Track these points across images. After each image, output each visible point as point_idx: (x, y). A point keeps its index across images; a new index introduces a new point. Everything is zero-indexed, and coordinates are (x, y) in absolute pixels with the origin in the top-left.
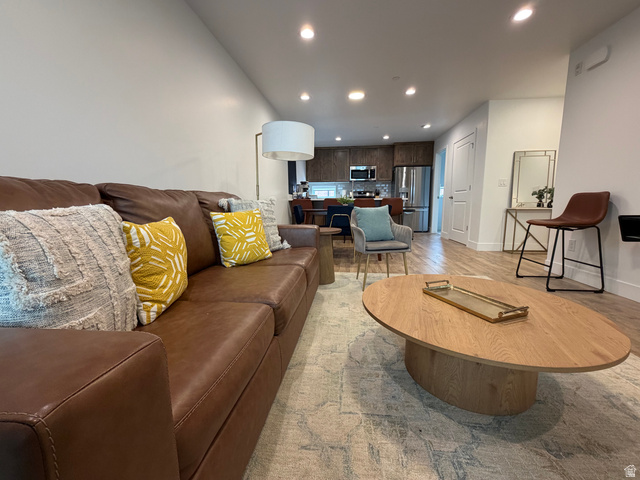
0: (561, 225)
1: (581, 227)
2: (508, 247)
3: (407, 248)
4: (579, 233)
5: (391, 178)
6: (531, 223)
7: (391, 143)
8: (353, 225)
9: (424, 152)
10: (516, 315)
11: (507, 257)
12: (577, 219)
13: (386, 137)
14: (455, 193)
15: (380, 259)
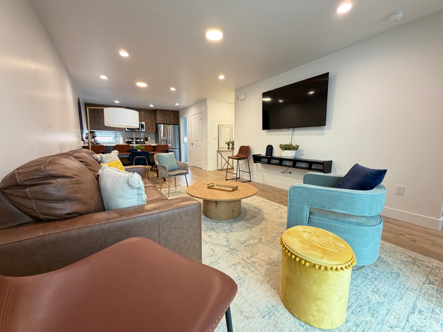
0: (238, 158)
1: (244, 159)
2: (220, 168)
3: (186, 173)
4: (243, 160)
5: (155, 131)
6: (229, 158)
7: (155, 108)
8: (157, 163)
9: (174, 117)
10: (235, 189)
11: (220, 172)
12: (242, 156)
13: (152, 106)
14: (194, 142)
15: (165, 181)
